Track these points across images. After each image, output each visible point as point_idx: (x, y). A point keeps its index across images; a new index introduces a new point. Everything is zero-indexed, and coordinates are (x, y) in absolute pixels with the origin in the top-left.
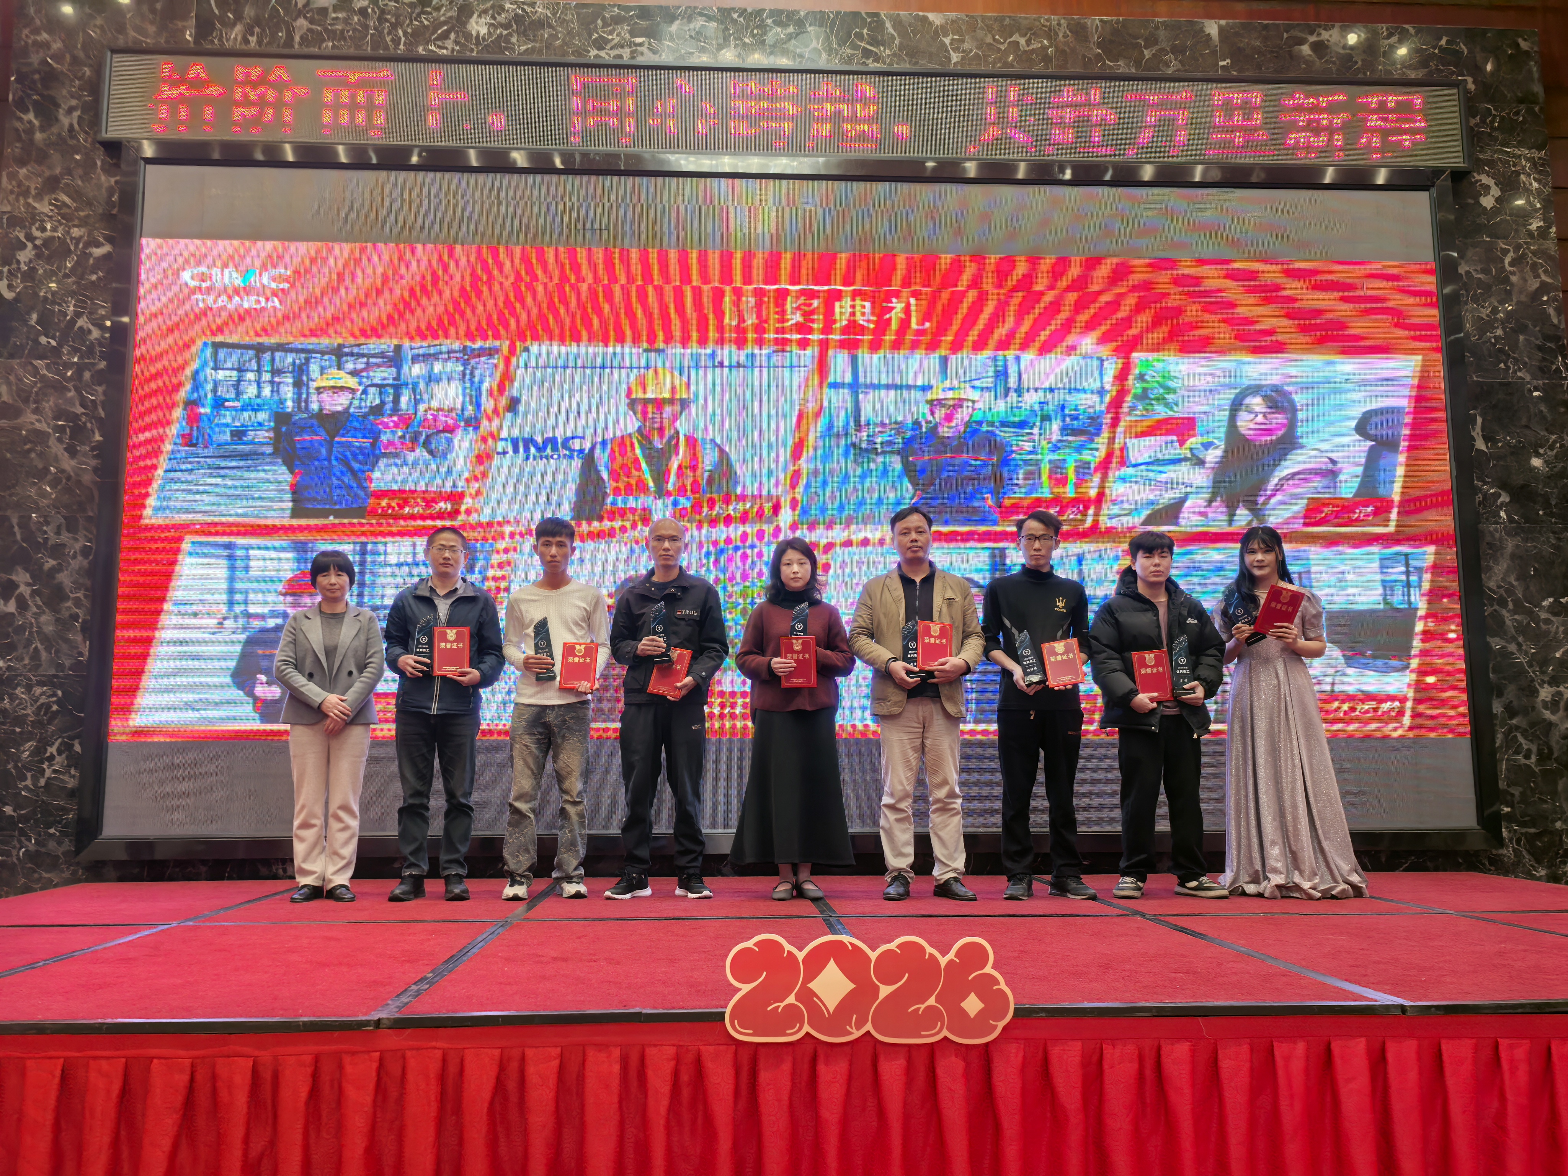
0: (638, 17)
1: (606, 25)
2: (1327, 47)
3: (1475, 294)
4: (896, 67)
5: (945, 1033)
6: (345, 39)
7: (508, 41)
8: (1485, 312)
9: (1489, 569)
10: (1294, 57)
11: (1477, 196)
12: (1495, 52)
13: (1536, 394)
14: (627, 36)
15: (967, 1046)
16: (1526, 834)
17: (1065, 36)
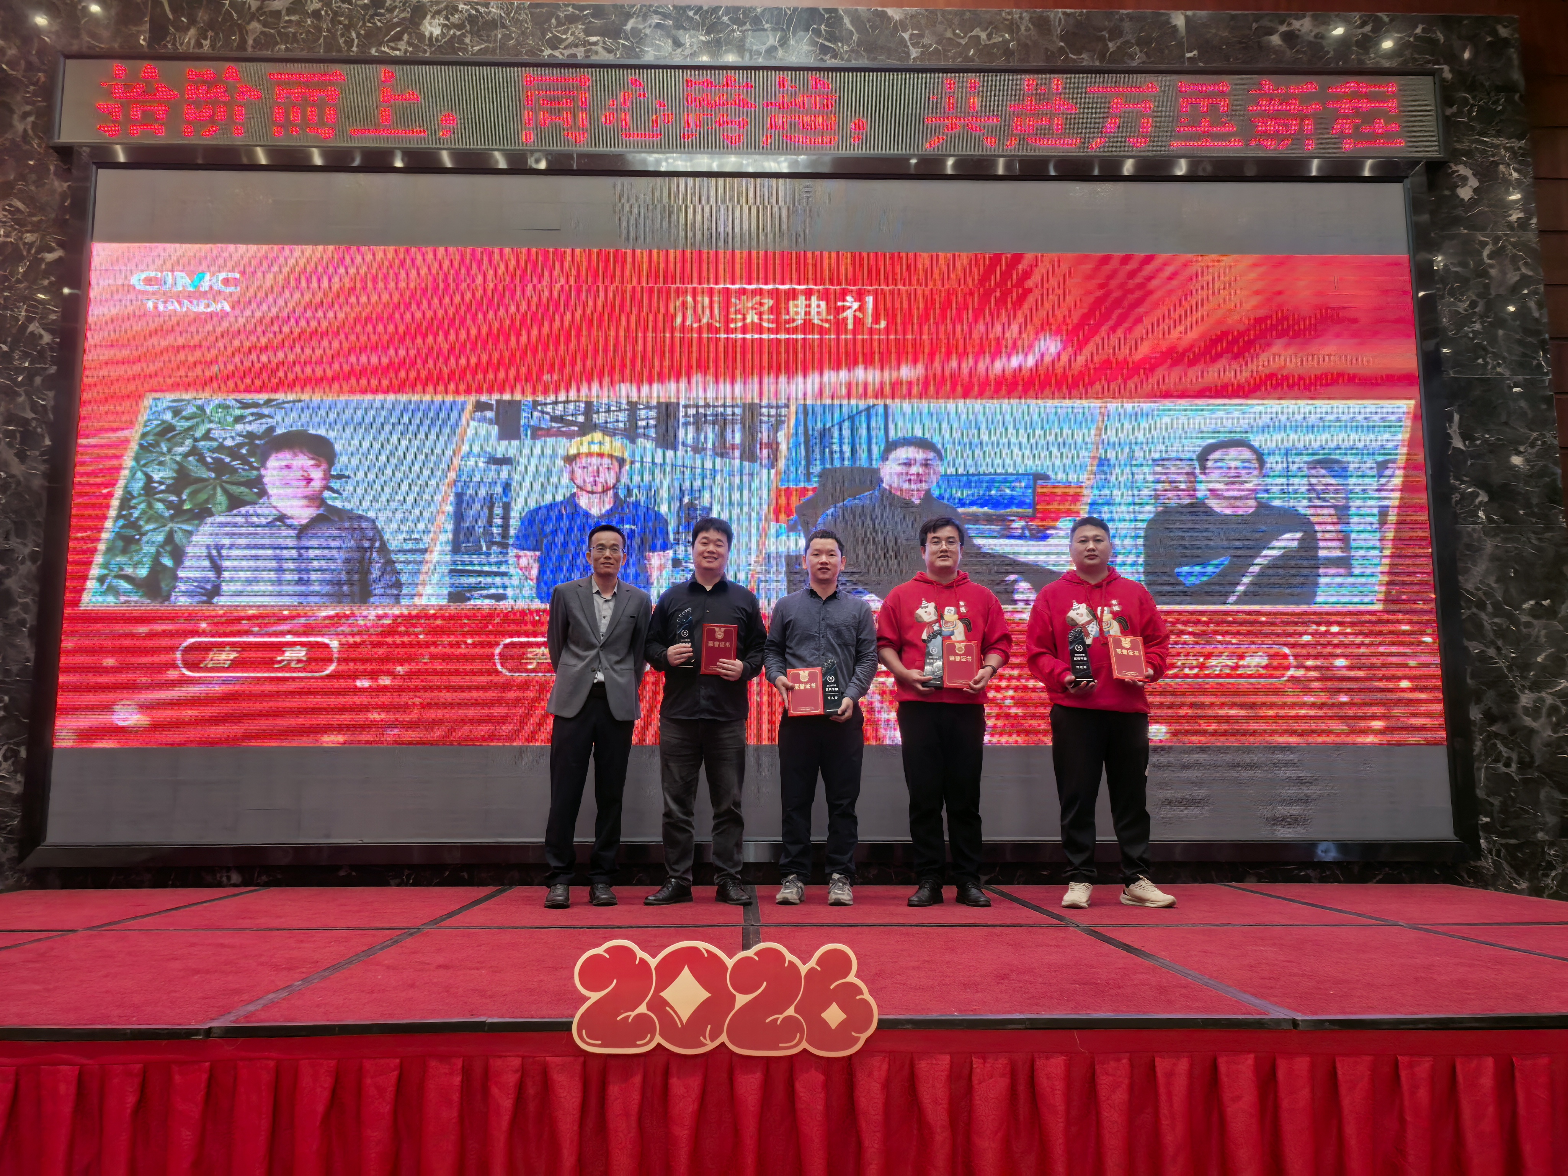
0: (593, 16)
1: (560, 24)
2: (1297, 36)
3: (1452, 288)
4: (854, 63)
5: (805, 1045)
6: (297, 41)
7: (461, 41)
8: (1463, 306)
9: (1467, 571)
10: (1263, 48)
11: (1453, 188)
12: (1472, 39)
13: (1515, 390)
14: (582, 35)
15: (828, 1059)
16: (1505, 846)
17: (1028, 29)
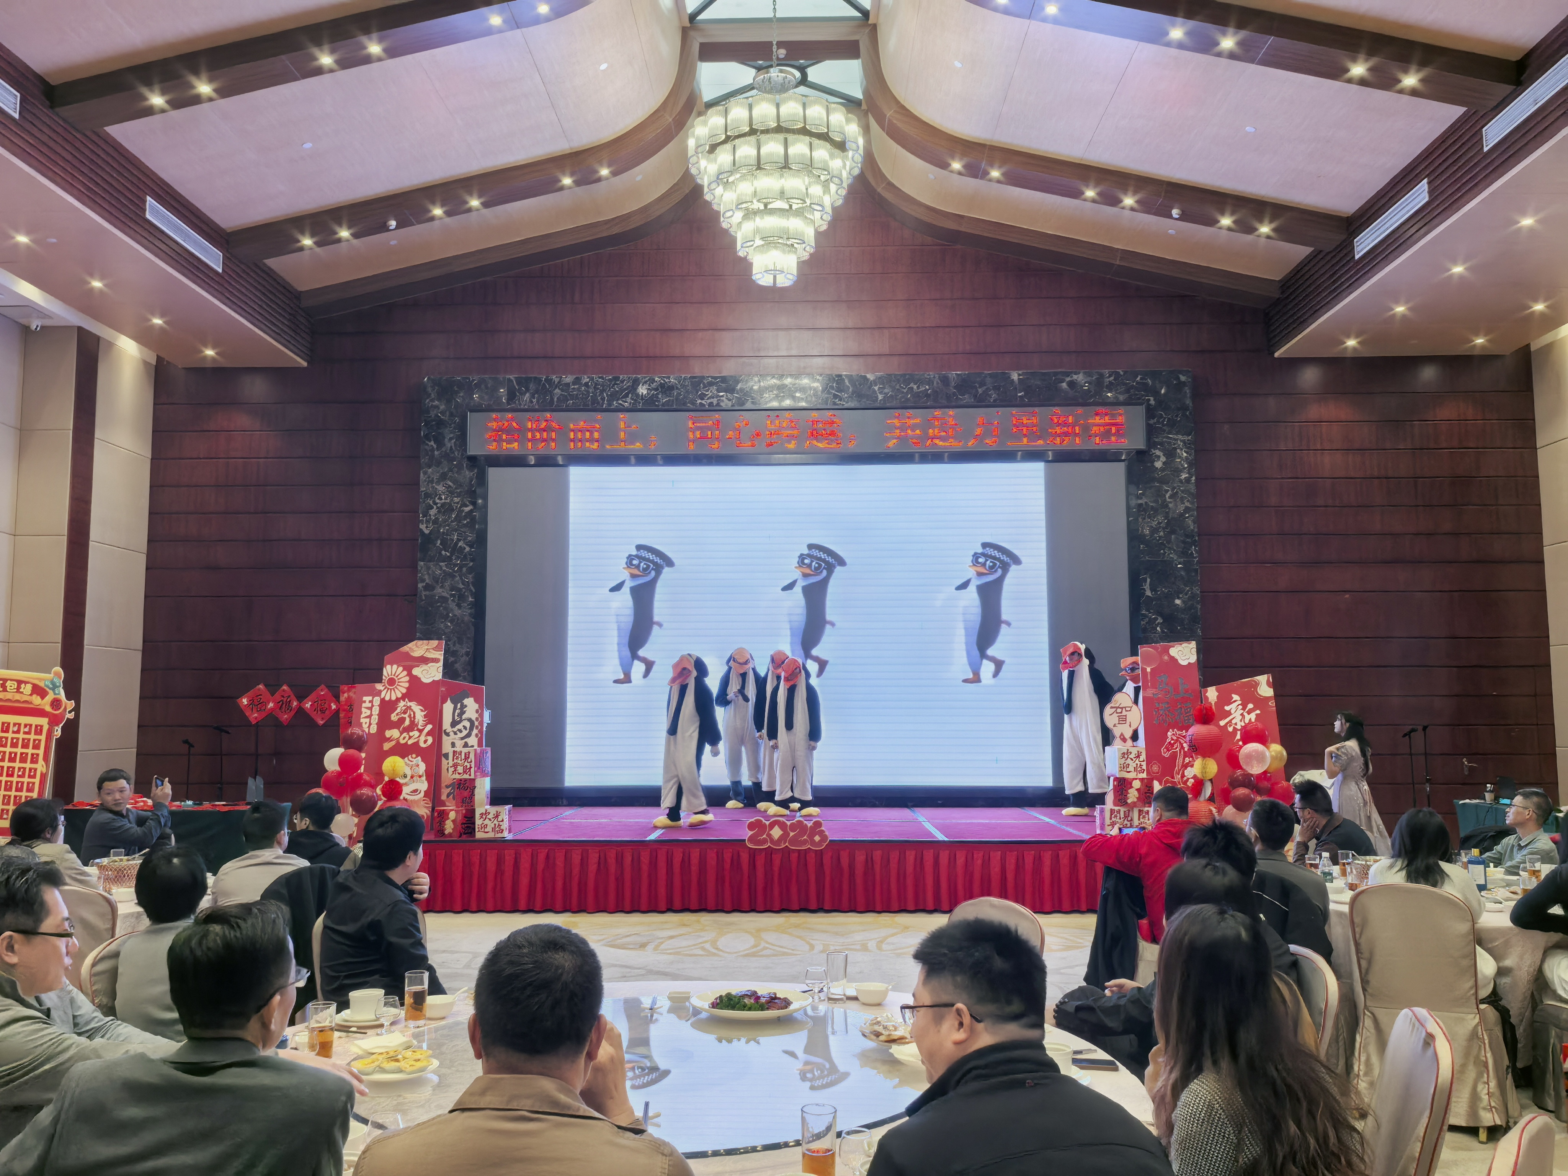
0: (721, 382)
1: (705, 387)
2: (1075, 383)
4: (853, 405)
5: (809, 846)
6: (578, 399)
7: (657, 397)
8: (1154, 524)
10: (1057, 391)
11: (1153, 462)
12: (1166, 383)
13: (1179, 566)
14: (715, 392)
15: (815, 850)
17: (938, 383)
